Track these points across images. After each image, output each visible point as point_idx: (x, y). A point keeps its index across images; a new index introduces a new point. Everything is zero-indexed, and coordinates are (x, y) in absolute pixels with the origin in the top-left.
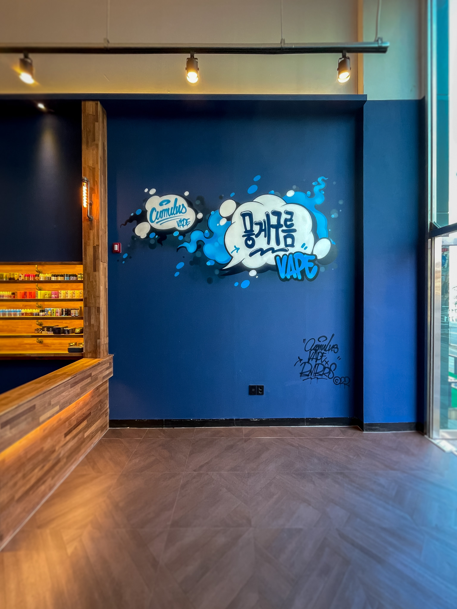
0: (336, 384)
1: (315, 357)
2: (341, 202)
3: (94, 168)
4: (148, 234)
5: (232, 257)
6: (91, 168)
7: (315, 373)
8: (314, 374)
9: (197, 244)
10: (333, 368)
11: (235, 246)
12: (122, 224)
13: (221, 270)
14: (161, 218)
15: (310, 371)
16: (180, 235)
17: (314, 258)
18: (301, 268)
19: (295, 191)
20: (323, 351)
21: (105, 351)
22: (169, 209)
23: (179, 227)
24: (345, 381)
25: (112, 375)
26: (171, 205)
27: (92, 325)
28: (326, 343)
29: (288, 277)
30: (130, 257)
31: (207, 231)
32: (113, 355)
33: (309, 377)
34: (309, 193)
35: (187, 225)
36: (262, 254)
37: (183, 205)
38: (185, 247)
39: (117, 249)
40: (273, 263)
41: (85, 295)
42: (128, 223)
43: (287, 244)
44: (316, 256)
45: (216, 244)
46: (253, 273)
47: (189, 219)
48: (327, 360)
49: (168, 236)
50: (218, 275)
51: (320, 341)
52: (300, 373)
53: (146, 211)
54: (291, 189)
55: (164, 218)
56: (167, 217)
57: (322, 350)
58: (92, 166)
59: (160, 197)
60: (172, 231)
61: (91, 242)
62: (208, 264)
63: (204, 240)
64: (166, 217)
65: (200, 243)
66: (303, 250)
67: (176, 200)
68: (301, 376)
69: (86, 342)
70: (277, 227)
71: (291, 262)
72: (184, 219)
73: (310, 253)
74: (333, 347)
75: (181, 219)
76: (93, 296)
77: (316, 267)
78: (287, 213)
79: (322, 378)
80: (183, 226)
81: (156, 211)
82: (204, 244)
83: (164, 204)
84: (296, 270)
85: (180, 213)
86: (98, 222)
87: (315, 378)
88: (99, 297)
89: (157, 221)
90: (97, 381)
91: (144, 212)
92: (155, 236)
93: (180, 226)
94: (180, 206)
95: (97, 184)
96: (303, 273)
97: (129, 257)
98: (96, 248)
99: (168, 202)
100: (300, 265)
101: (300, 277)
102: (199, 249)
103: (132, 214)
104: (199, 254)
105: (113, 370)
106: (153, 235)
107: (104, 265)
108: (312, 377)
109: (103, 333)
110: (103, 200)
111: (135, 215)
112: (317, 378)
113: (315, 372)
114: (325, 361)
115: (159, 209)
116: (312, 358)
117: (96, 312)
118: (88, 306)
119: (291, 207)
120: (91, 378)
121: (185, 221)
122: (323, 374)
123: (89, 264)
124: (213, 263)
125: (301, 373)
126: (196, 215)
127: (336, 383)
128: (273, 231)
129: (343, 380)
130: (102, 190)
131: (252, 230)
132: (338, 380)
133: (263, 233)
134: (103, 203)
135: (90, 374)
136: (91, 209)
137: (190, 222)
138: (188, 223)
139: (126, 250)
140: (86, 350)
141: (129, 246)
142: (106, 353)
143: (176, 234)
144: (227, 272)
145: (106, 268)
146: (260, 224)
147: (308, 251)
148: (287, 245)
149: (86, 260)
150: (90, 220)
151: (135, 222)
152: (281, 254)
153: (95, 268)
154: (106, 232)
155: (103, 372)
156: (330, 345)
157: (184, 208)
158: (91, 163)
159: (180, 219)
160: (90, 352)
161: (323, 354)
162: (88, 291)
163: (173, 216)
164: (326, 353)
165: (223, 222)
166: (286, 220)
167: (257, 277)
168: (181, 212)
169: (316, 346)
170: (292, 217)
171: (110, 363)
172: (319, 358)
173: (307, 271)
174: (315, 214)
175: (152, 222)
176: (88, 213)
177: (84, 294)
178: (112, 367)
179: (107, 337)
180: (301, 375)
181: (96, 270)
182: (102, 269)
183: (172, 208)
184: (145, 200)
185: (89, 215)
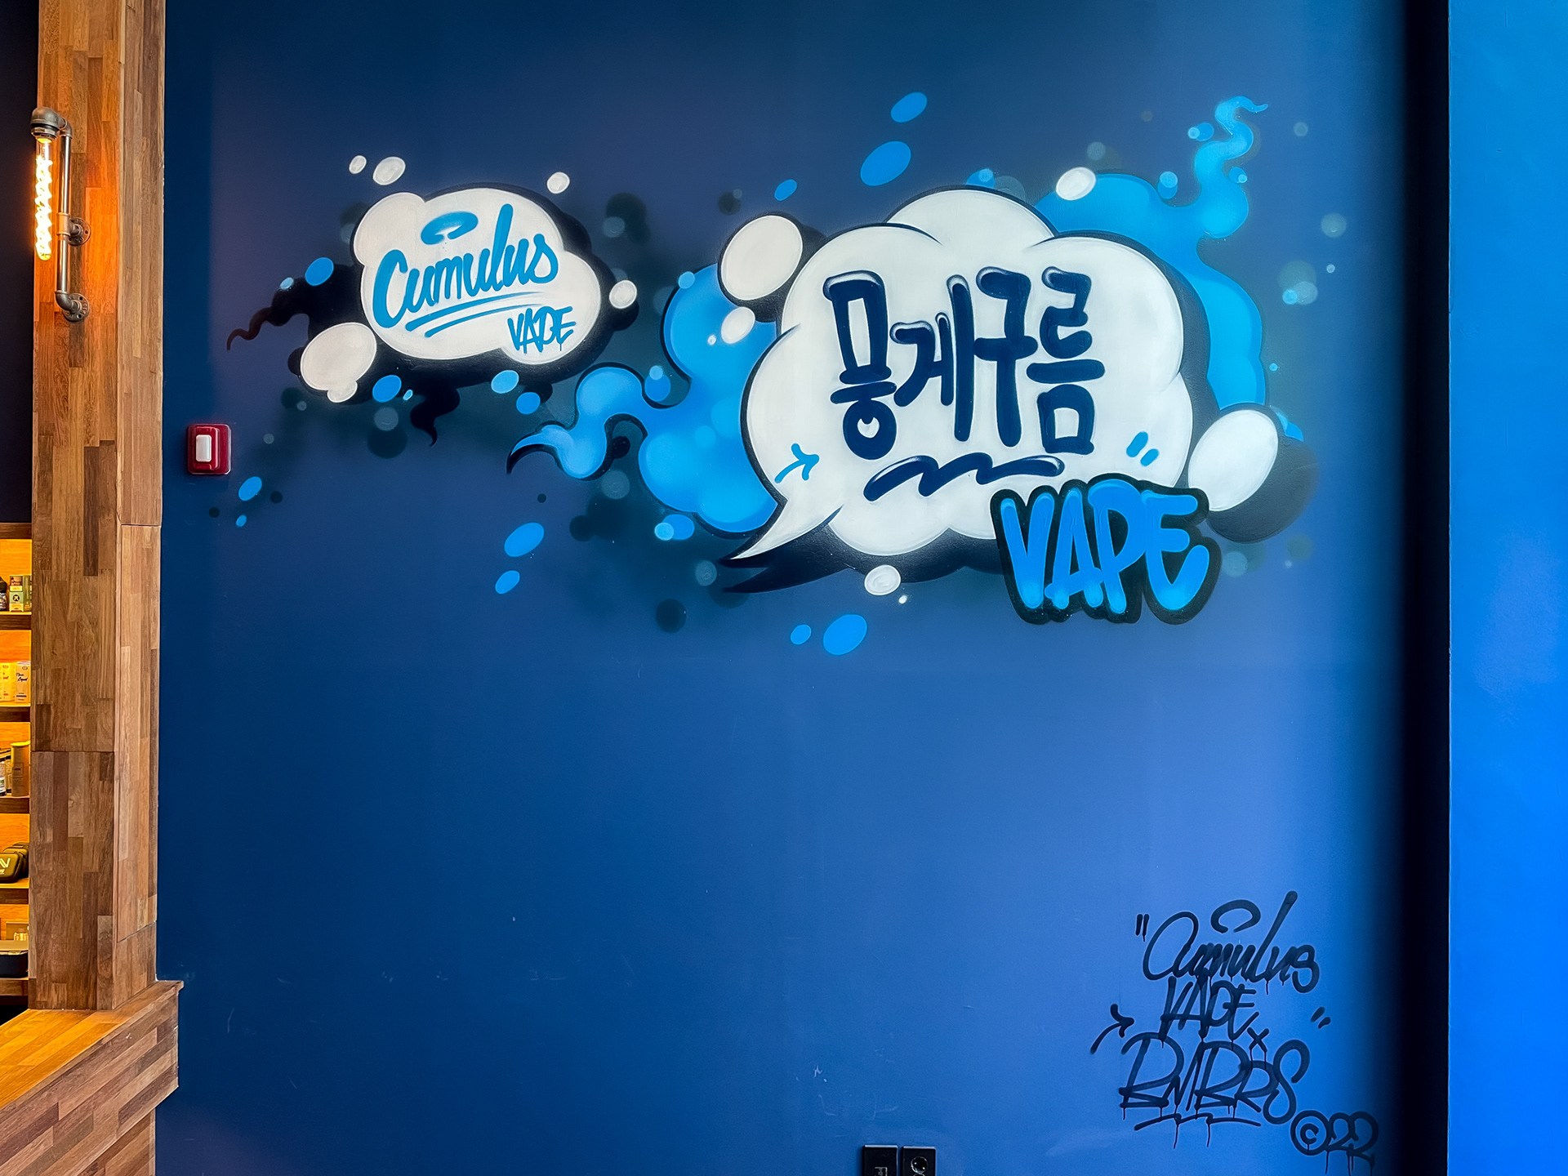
0: (1308, 1152)
1: (1196, 1010)
2: (1333, 226)
3: (96, 61)
4: (366, 385)
5: (781, 502)
6: (81, 60)
7: (1197, 1093)
8: (1195, 1097)
9: (609, 435)
10: (1290, 1063)
11: (796, 449)
12: (238, 332)
13: (727, 563)
14: (431, 304)
15: (1174, 1081)
16: (526, 391)
17: (1189, 506)
18: (1127, 558)
19: (1100, 170)
20: (1237, 980)
21: (136, 967)
22: (469, 257)
23: (518, 349)
24: (1352, 1134)
25: (174, 1086)
26: (480, 239)
27: (70, 843)
28: (1254, 937)
29: (1061, 601)
30: (276, 497)
31: (656, 373)
32: (182, 985)
33: (1170, 1109)
34: (1169, 179)
35: (561, 341)
36: (926, 489)
37: (539, 239)
38: (550, 451)
39: (208, 458)
40: (982, 529)
41: (41, 693)
42: (266, 326)
43: (1057, 436)
44: (1200, 495)
45: (704, 437)
46: (883, 582)
47: (569, 309)
48: (1258, 1028)
49: (463, 392)
50: (711, 588)
51: (1223, 930)
52: (1121, 1091)
53: (359, 268)
54: (1077, 160)
55: (443, 303)
56: (459, 297)
57: (1231, 975)
58: (85, 48)
59: (426, 199)
60: (482, 368)
61: (78, 425)
62: (665, 531)
63: (644, 413)
64: (454, 301)
65: (624, 429)
66: (1135, 470)
67: (506, 213)
68: (1125, 1105)
69: (42, 926)
70: (1007, 350)
71: (1073, 529)
72: (545, 311)
73: (1170, 482)
74: (1291, 958)
75: (529, 311)
76: (78, 697)
77: (1201, 555)
78: (1060, 281)
79: (1233, 1120)
80: (540, 343)
81: (404, 269)
82: (645, 434)
83: (445, 232)
84: (1097, 564)
85: (523, 282)
86: (112, 324)
87: (1196, 1117)
88: (110, 700)
89: (409, 316)
90: (88, 1139)
91: (347, 275)
92: (402, 393)
93: (526, 342)
94: (524, 244)
95: (108, 137)
96: (1135, 579)
97: (271, 496)
98: (97, 459)
99: (468, 222)
100: (1118, 542)
101: (1119, 604)
102: (615, 461)
103: (287, 284)
104: (615, 486)
105: (176, 1060)
106: (388, 388)
107: (141, 534)
108: (1181, 1110)
109: (130, 876)
110: (138, 218)
111: (301, 285)
112: (1210, 1116)
113: (1198, 1087)
114: (1251, 1032)
115: (422, 257)
116: (1181, 1011)
117: (96, 775)
118: (53, 745)
119: (1074, 255)
120: (55, 1132)
121: (549, 318)
122: (1241, 1096)
123: (62, 537)
124: (687, 531)
125: (1127, 1092)
126: (605, 292)
127: (1305, 1146)
128: (985, 373)
129: (1341, 1128)
130: (137, 166)
131: (879, 365)
132: (1316, 1130)
133: (934, 384)
134: (138, 229)
135: (48, 1112)
136: (76, 261)
137: (573, 324)
138: (563, 331)
139: (258, 459)
140: (41, 968)
141: (269, 439)
142: (144, 976)
143: (504, 383)
144: (754, 572)
145: (149, 553)
146: (918, 336)
147: (1164, 473)
148: (1052, 443)
149: (49, 514)
150: (72, 317)
151: (301, 320)
152: (1024, 485)
153: (95, 559)
154: (153, 372)
155: (123, 1082)
156: (1275, 952)
157: (544, 257)
158: (79, 37)
159: (523, 311)
160: (62, 980)
161: (1237, 993)
162: (57, 674)
163: (492, 293)
164: (1253, 992)
165: (738, 326)
166: (1052, 318)
167: (903, 600)
168: (528, 276)
169: (1203, 950)
170: (1081, 301)
171: (163, 1030)
172: (1219, 1013)
173: (1156, 571)
174: (1198, 285)
175: (388, 322)
176: (59, 287)
177: (36, 687)
178: (172, 1045)
179: (150, 894)
180: (1126, 1099)
181: (100, 567)
182: (127, 563)
183: (485, 253)
184: (354, 215)
185: (64, 297)
